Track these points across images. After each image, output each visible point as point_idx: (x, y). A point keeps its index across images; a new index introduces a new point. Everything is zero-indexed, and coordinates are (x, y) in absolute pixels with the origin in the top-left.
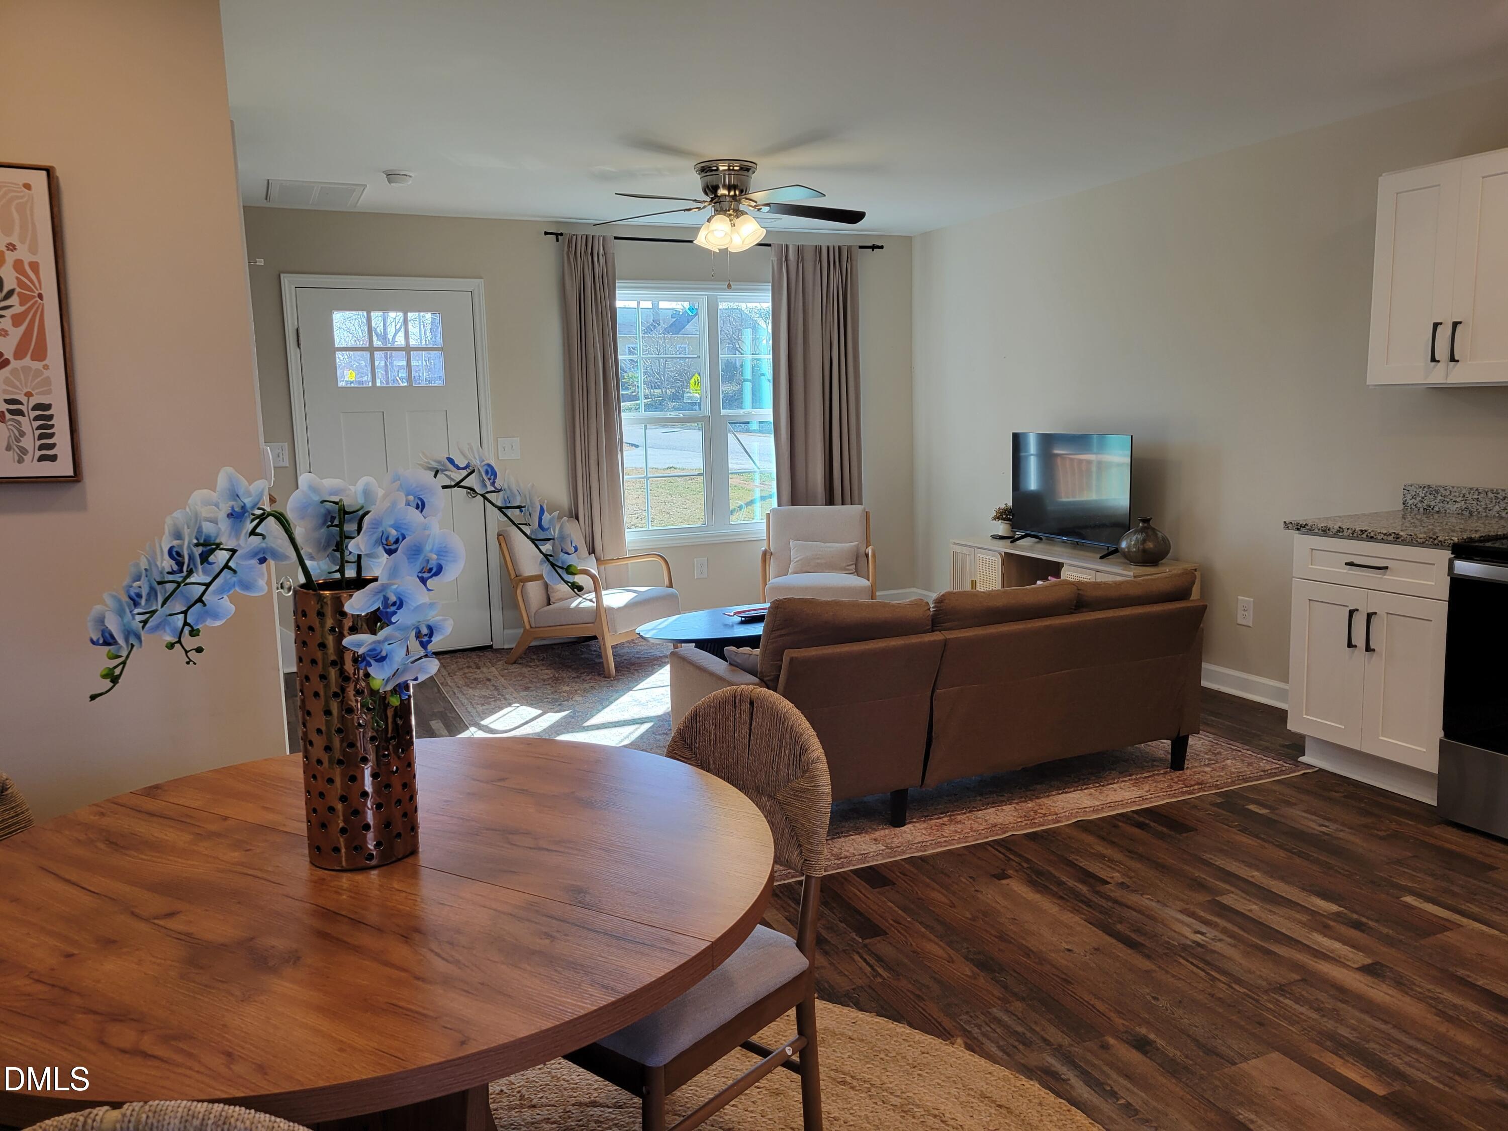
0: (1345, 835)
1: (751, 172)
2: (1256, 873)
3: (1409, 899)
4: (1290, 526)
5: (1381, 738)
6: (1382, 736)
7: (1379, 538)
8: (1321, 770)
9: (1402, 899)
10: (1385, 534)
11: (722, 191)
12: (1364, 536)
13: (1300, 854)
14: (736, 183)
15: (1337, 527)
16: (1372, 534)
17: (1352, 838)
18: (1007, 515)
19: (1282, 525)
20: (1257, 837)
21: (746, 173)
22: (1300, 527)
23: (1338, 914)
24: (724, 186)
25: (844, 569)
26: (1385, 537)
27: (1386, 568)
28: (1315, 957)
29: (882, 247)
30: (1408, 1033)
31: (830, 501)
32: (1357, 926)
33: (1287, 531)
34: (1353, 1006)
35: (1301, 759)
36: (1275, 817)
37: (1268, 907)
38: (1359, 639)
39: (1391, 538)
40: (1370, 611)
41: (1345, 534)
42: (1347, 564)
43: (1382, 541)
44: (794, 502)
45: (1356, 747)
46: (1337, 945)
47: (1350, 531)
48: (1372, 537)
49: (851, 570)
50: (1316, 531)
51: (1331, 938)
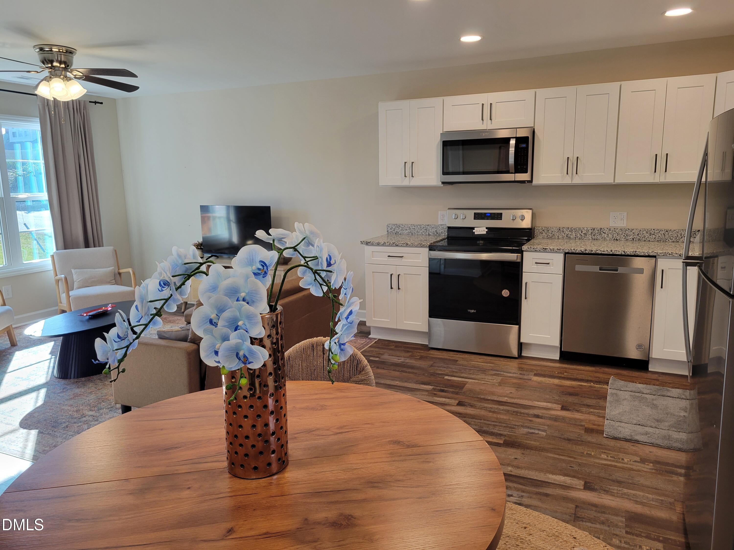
0: (408, 361)
1: (73, 54)
2: (397, 382)
3: (446, 377)
4: (363, 243)
5: (404, 322)
6: (405, 321)
7: (400, 245)
8: (379, 339)
9: (445, 378)
10: (402, 244)
11: (55, 64)
12: (394, 245)
13: (402, 371)
14: (65, 60)
15: (383, 242)
16: (397, 244)
17: (411, 361)
18: (200, 247)
19: (360, 243)
20: (383, 369)
21: (70, 55)
22: (367, 243)
23: (433, 389)
24: (57, 61)
25: (109, 283)
26: (402, 245)
27: (403, 256)
28: (442, 405)
29: (102, 103)
30: (489, 421)
31: (87, 245)
32: (443, 391)
33: (362, 245)
34: (468, 418)
35: (370, 336)
36: (381, 360)
37: (413, 393)
38: (395, 285)
39: (404, 245)
40: (398, 274)
41: (387, 244)
42: (388, 256)
43: (401, 246)
44: (66, 248)
45: (395, 327)
46: (444, 400)
47: (388, 243)
48: (397, 245)
49: (113, 282)
50: (375, 244)
51: (438, 397)
